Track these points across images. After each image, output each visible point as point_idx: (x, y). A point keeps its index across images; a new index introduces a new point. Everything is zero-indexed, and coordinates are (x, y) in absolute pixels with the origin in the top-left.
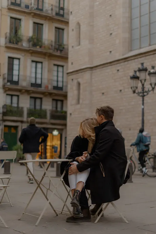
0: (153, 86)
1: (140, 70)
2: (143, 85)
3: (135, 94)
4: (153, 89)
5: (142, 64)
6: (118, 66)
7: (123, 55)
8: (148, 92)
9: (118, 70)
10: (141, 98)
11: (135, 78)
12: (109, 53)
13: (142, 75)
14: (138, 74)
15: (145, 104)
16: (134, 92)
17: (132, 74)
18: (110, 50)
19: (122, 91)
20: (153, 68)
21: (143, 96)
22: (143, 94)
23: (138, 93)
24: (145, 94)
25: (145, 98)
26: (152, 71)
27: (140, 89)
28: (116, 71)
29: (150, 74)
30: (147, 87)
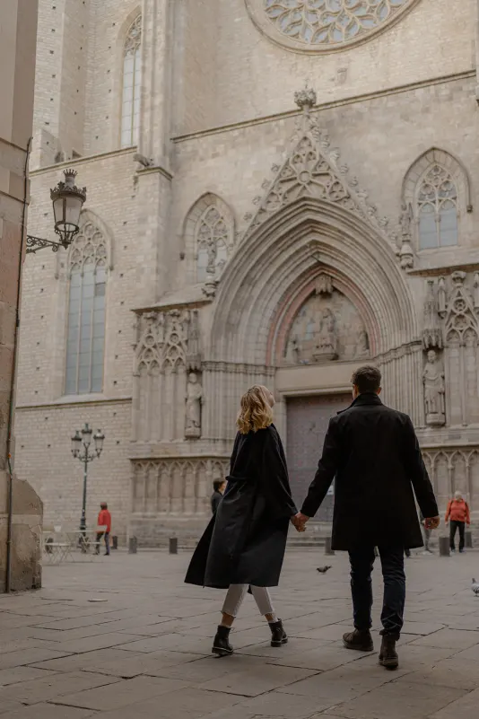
0: (99, 451)
1: (84, 432)
2: (87, 449)
3: (77, 459)
4: (98, 455)
5: (87, 425)
6: (47, 413)
7: (55, 399)
8: (92, 458)
9: (46, 418)
10: (84, 464)
11: (77, 439)
12: (33, 393)
13: (86, 438)
14: (81, 435)
15: (88, 470)
16: (75, 456)
17: (74, 435)
18: (37, 390)
19: (52, 447)
20: (99, 431)
21: (86, 462)
22: (86, 458)
23: (80, 458)
24: (89, 459)
25: (88, 464)
26: (98, 435)
27: (82, 453)
28: (43, 419)
29: (96, 438)
30: (92, 451)
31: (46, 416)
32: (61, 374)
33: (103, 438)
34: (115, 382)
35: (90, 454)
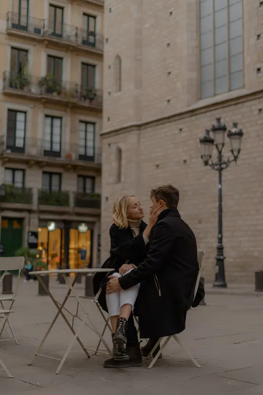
0: (236, 153)
1: (215, 129)
2: (220, 152)
3: (208, 167)
4: (236, 158)
5: (218, 120)
6: (181, 124)
7: (189, 106)
8: (227, 164)
9: (181, 130)
10: (217, 173)
11: (207, 141)
12: (166, 103)
13: (218, 137)
14: (212, 135)
15: (222, 183)
16: (206, 163)
17: (202, 135)
19: (188, 162)
20: (235, 125)
21: (221, 170)
22: (220, 166)
23: (213, 165)
24: (224, 166)
25: (224, 173)
26: (234, 130)
27: (215, 159)
28: (177, 131)
29: (231, 135)
30: (227, 155)
31: (181, 127)
32: (194, 75)
33: (240, 134)
34: (259, 70)
35: (225, 159)
